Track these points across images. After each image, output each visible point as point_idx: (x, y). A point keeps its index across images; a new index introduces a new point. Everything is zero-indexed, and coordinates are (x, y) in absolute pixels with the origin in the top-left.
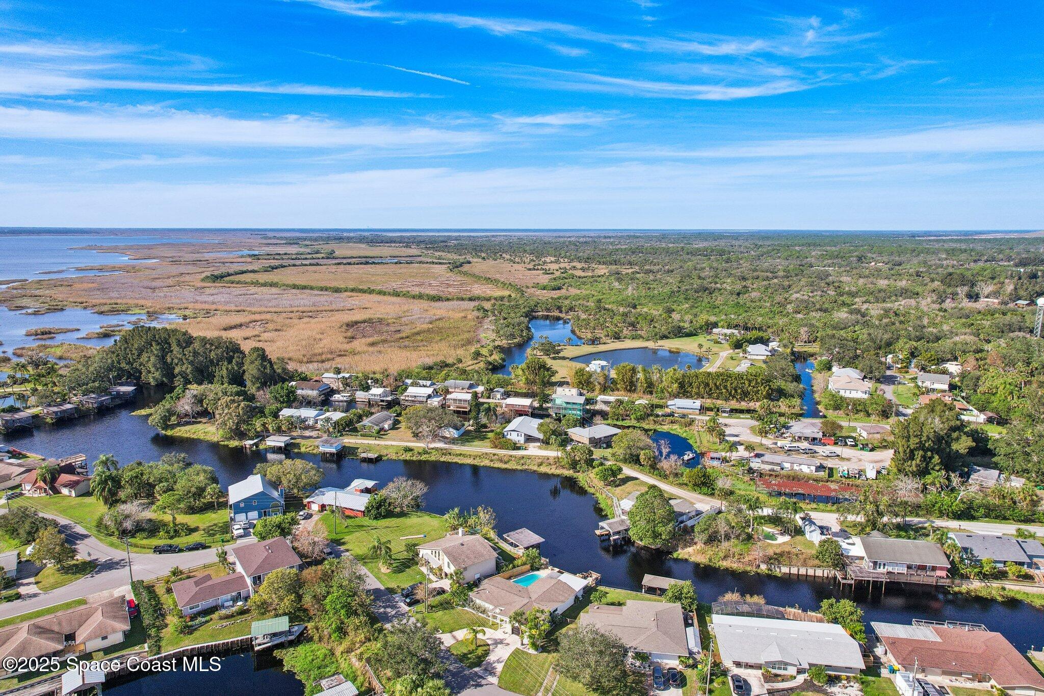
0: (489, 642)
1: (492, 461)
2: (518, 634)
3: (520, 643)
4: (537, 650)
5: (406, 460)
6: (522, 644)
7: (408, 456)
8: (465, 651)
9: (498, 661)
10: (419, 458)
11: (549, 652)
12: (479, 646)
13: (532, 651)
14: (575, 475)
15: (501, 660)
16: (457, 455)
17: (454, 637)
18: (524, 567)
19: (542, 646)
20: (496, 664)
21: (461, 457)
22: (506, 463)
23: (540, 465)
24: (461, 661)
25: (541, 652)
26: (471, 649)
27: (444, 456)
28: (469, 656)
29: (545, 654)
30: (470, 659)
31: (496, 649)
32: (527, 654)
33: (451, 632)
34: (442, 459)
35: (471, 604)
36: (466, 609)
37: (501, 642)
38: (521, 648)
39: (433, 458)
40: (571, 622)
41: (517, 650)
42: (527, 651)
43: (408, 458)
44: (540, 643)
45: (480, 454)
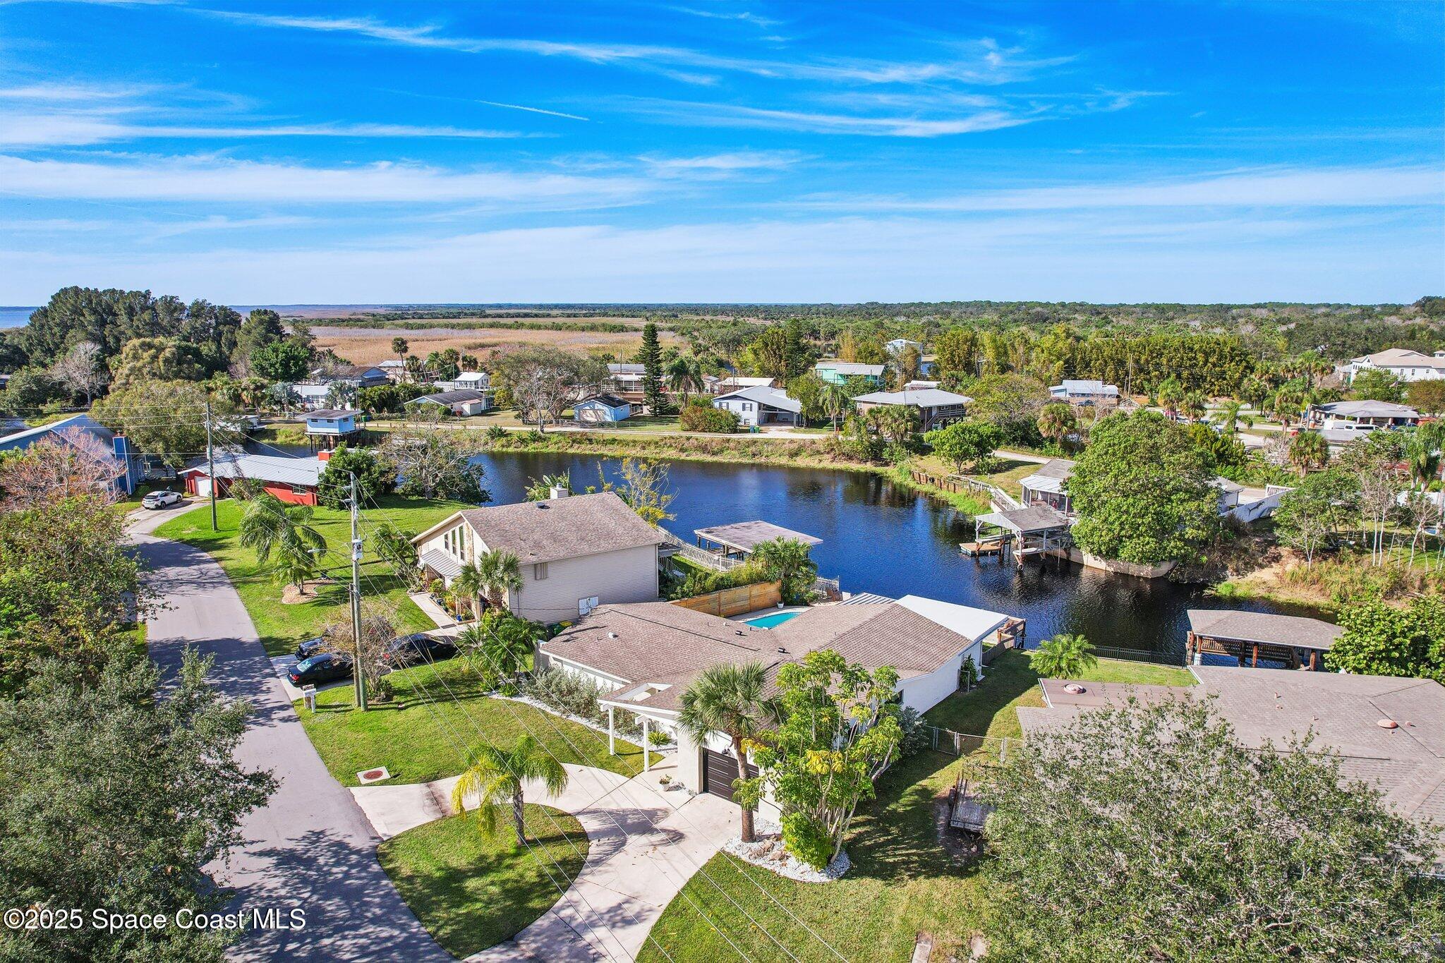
0: (589, 825)
1: (682, 450)
2: (728, 793)
3: (738, 829)
4: (825, 862)
5: (492, 452)
6: (750, 835)
7: (497, 446)
8: (459, 861)
9: (618, 918)
10: (522, 449)
11: (887, 873)
12: (534, 843)
13: (799, 869)
14: (879, 470)
15: (630, 911)
16: (604, 443)
17: (436, 800)
18: (756, 590)
19: (850, 847)
20: (601, 932)
21: (615, 446)
22: (714, 454)
23: (794, 454)
24: (419, 909)
25: (849, 875)
26: (491, 852)
27: (576, 446)
28: (471, 884)
29: (871, 887)
30: (470, 898)
31: (617, 859)
32: (775, 881)
33: (429, 779)
34: (570, 451)
35: (541, 682)
36: (525, 699)
37: (645, 824)
38: (745, 852)
39: (552, 449)
40: (967, 749)
41: (722, 866)
42: (776, 867)
43: (495, 450)
44: (842, 828)
45: (657, 439)
